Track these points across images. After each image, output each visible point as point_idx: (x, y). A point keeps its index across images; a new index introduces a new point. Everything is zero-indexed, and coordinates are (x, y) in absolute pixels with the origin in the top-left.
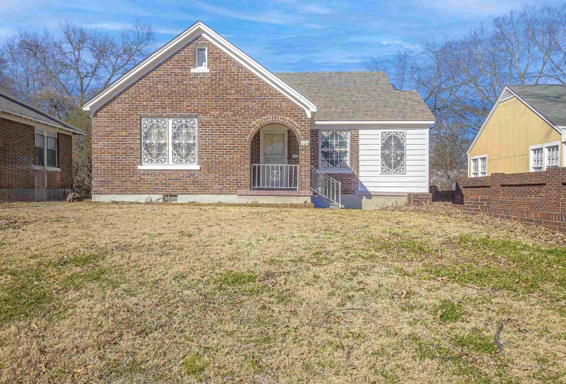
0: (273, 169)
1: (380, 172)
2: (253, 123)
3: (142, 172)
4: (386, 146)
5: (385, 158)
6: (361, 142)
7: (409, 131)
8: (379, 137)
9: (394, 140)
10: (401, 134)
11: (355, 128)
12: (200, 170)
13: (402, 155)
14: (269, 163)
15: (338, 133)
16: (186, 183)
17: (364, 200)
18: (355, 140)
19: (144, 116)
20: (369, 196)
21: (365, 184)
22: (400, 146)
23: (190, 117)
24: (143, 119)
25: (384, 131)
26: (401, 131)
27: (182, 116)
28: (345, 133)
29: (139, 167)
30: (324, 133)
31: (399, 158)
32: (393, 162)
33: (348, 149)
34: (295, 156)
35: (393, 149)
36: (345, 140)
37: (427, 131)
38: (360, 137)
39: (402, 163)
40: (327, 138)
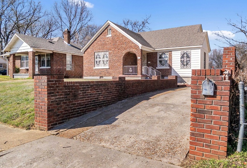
0: (130, 68)
1: (180, 68)
2: (124, 52)
3: (95, 70)
4: (182, 57)
5: (182, 62)
6: (173, 56)
7: (192, 51)
8: (180, 53)
9: (186, 54)
10: (189, 52)
11: (170, 51)
12: (109, 69)
13: (189, 60)
14: (128, 65)
15: (165, 53)
16: (105, 73)
18: (170, 56)
19: (96, 52)
22: (188, 57)
23: (106, 51)
24: (95, 53)
25: (182, 51)
26: (189, 50)
27: (104, 51)
28: (167, 53)
29: (94, 68)
30: (159, 53)
31: (188, 62)
32: (185, 63)
33: (168, 59)
34: (149, 62)
35: (185, 58)
36: (167, 55)
37: (200, 50)
38: (172, 54)
39: (189, 64)
40: (161, 55)
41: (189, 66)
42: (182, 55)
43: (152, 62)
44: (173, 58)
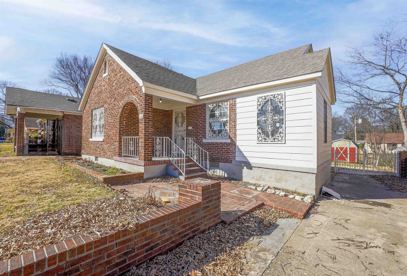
0: (131, 140)
1: (256, 142)
2: (121, 104)
3: (91, 143)
4: (262, 112)
5: (262, 126)
6: (238, 111)
7: (288, 92)
8: (255, 103)
9: (272, 104)
10: (280, 97)
11: (233, 97)
12: (104, 141)
13: (281, 121)
15: (220, 104)
17: (245, 171)
18: (233, 109)
20: (250, 167)
21: (246, 154)
22: (278, 110)
24: (93, 111)
25: (260, 95)
26: (279, 93)
27: (101, 107)
28: (226, 103)
29: (90, 140)
30: (209, 106)
31: (278, 125)
32: (270, 129)
33: (228, 119)
34: (190, 128)
35: (269, 116)
36: (226, 110)
37: (315, 86)
38: (238, 106)
39: (280, 130)
40: (212, 111)
41: (280, 139)
42: (260, 108)
43: (195, 126)
44: (238, 116)
